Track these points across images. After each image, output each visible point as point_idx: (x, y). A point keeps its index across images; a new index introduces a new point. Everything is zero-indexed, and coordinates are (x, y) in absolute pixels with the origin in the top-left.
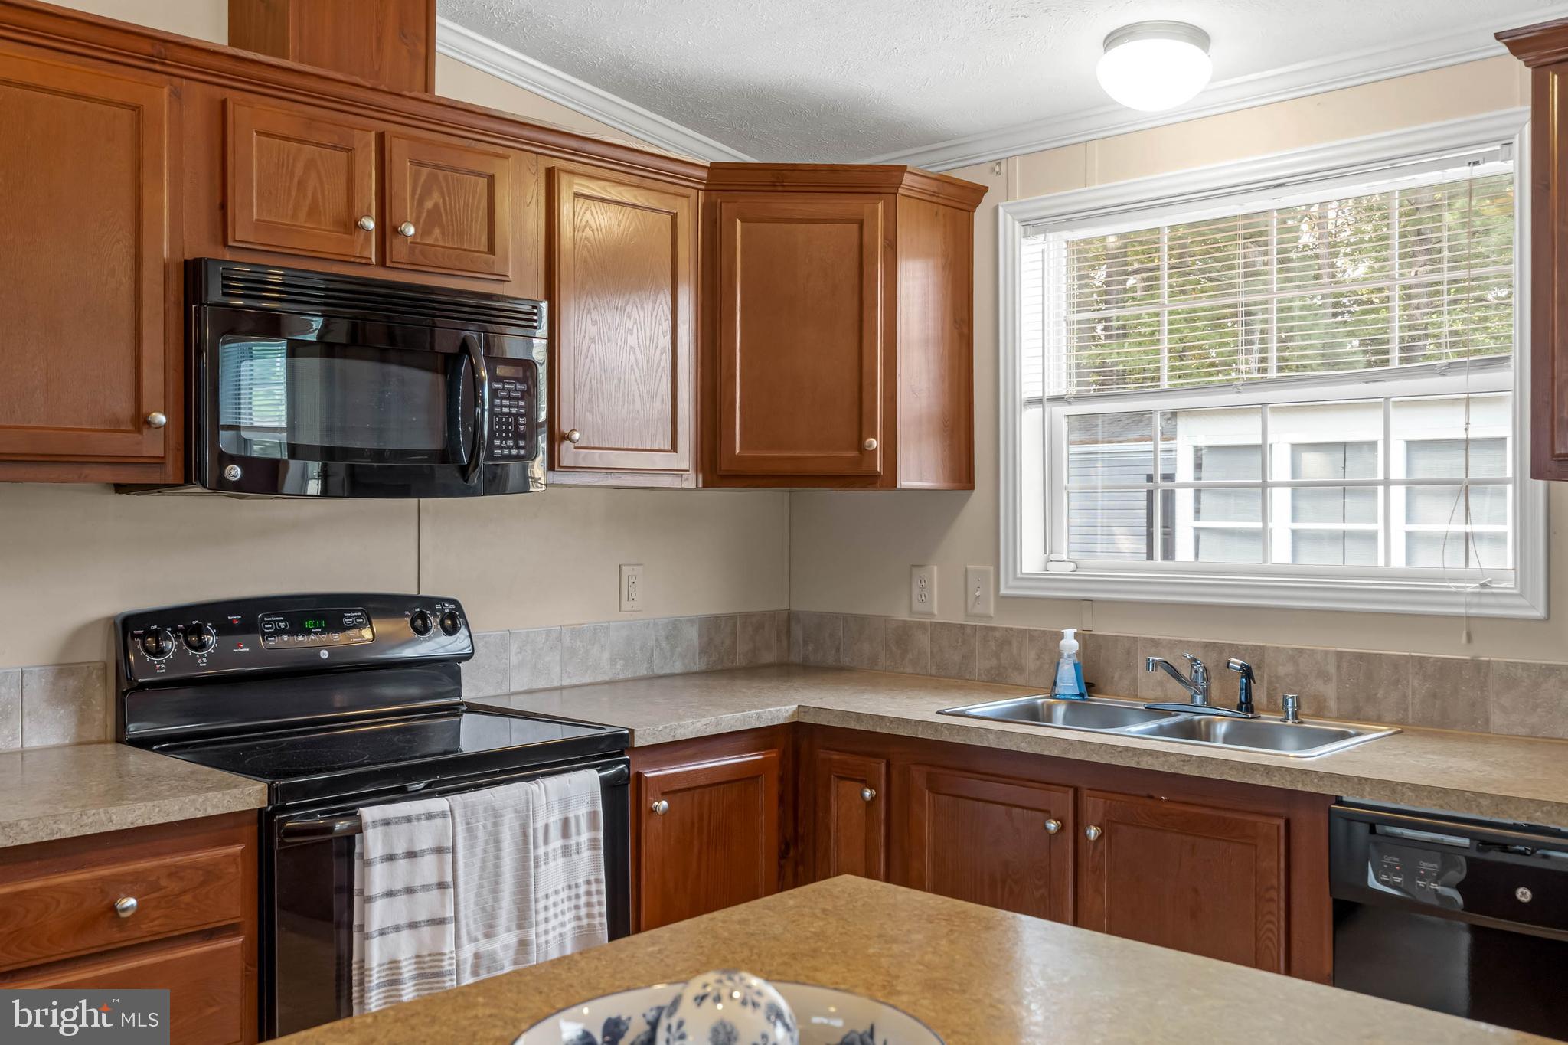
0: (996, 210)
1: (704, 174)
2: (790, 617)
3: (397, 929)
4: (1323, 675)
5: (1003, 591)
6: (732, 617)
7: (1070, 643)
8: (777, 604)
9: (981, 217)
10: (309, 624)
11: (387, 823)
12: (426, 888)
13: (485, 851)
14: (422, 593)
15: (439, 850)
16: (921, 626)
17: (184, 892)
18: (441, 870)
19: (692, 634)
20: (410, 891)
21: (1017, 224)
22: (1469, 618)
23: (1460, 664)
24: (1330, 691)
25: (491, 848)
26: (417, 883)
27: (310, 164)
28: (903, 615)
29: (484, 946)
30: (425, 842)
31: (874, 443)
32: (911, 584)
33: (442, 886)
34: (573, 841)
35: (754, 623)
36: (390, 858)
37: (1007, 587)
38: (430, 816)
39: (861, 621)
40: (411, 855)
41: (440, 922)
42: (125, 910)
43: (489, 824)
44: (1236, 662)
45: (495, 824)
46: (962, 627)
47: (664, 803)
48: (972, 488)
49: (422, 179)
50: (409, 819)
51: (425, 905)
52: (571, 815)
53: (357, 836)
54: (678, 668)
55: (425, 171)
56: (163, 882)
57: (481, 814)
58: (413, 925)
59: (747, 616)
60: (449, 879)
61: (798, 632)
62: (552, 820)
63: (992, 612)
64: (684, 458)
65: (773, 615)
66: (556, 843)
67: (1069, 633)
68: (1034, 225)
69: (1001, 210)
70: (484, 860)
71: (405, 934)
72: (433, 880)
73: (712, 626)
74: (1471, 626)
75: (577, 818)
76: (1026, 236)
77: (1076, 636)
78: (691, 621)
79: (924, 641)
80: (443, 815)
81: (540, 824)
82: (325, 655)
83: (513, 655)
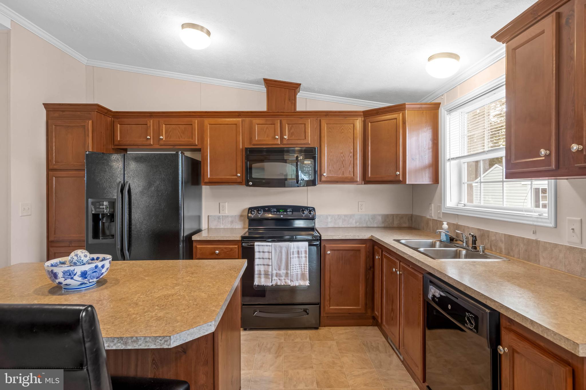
0: (441, 108)
1: (362, 113)
2: (412, 216)
3: (261, 265)
4: (501, 241)
6: (393, 215)
7: (445, 226)
8: (409, 212)
10: (281, 211)
11: (259, 245)
12: (266, 258)
13: (279, 254)
14: (308, 206)
15: (269, 252)
16: (431, 220)
17: (227, 252)
18: (269, 255)
19: (380, 218)
20: (263, 258)
21: (446, 112)
22: (535, 226)
23: (533, 240)
24: (503, 246)
25: (280, 254)
26: (264, 257)
27: (267, 128)
28: (428, 217)
29: (278, 272)
30: (266, 250)
32: (429, 209)
33: (269, 259)
34: (300, 255)
35: (401, 217)
36: (259, 252)
37: (444, 210)
38: (267, 246)
40: (263, 252)
41: (269, 265)
42: (217, 253)
43: (280, 249)
45: (281, 249)
46: (436, 220)
47: (330, 252)
48: (438, 183)
49: (290, 127)
50: (263, 246)
51: (266, 262)
52: (300, 250)
53: (254, 247)
54: (375, 226)
55: (290, 125)
56: (224, 250)
57: (278, 247)
58: (264, 265)
59: (397, 215)
60: (271, 258)
62: (294, 251)
63: (441, 217)
65: (407, 215)
66: (296, 255)
67: (445, 223)
68: (451, 110)
69: (443, 109)
70: (278, 256)
71: (262, 266)
72: (268, 257)
73: (386, 217)
75: (301, 251)
76: (448, 114)
77: (447, 224)
78: (379, 215)
79: (431, 223)
80: (270, 246)
81: (292, 251)
82: (282, 216)
83: (329, 219)
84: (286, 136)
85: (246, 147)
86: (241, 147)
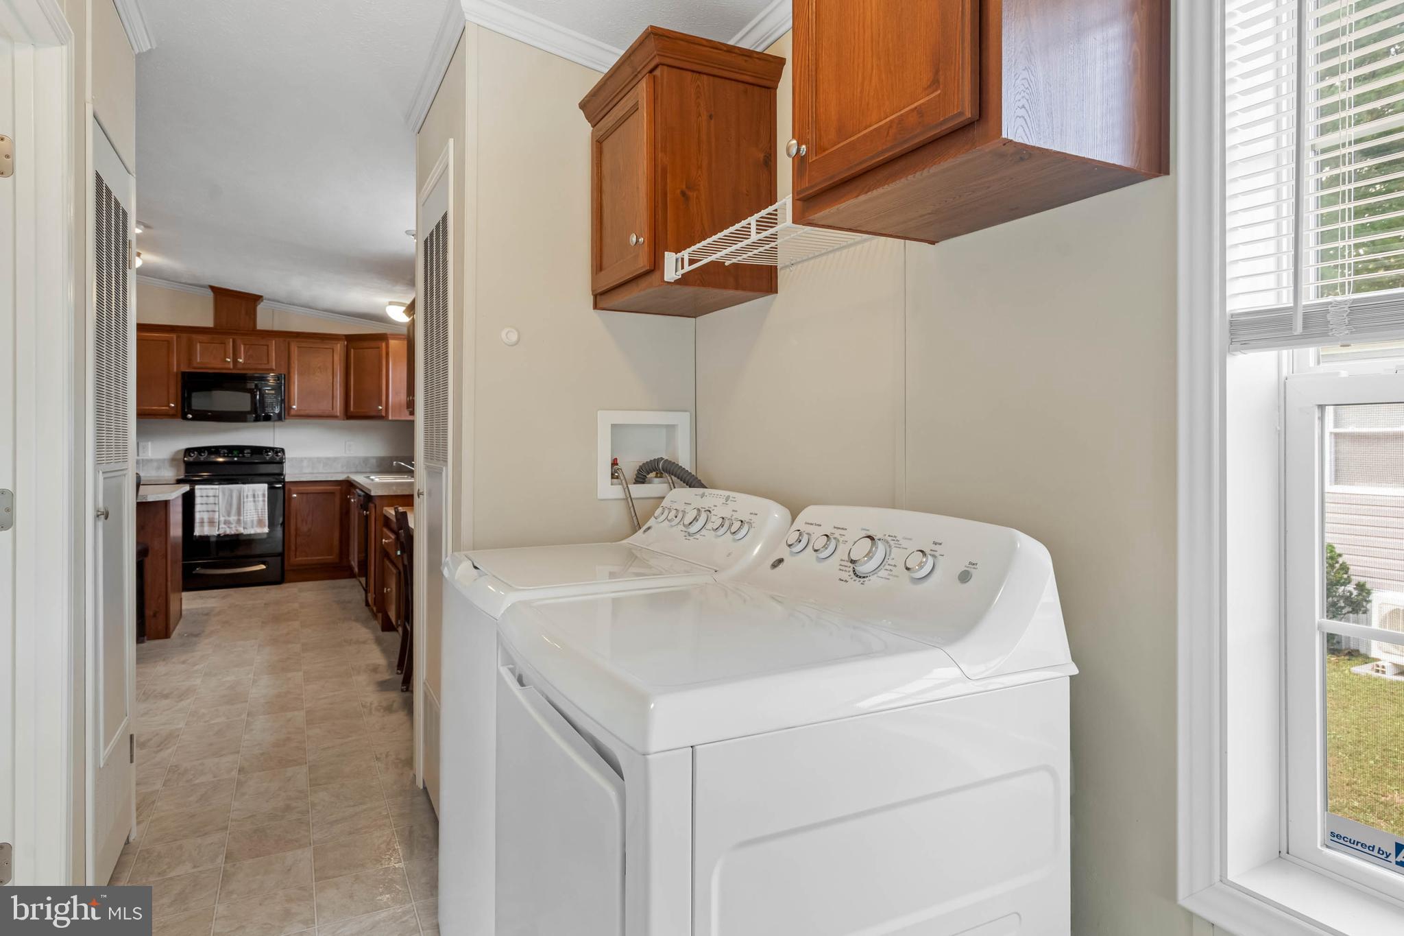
1: (342, 338)
3: (203, 511)
10: (235, 452)
11: (201, 489)
12: (210, 504)
13: (228, 498)
14: (275, 447)
15: (214, 496)
18: (215, 500)
19: (373, 460)
20: (207, 504)
25: (230, 497)
26: (208, 502)
27: (214, 348)
29: (227, 518)
33: (215, 504)
34: (257, 499)
36: (202, 496)
38: (212, 489)
40: (207, 496)
41: (214, 511)
43: (229, 492)
45: (231, 492)
49: (246, 348)
50: (206, 489)
51: (210, 507)
52: (256, 494)
55: (247, 346)
57: (227, 490)
58: (208, 511)
60: (217, 503)
62: (249, 494)
66: (251, 499)
70: (227, 500)
71: (206, 513)
72: (213, 502)
75: (258, 495)
80: (216, 489)
81: (245, 494)
82: (236, 459)
83: (305, 463)
84: (241, 358)
85: (183, 370)
86: (175, 370)
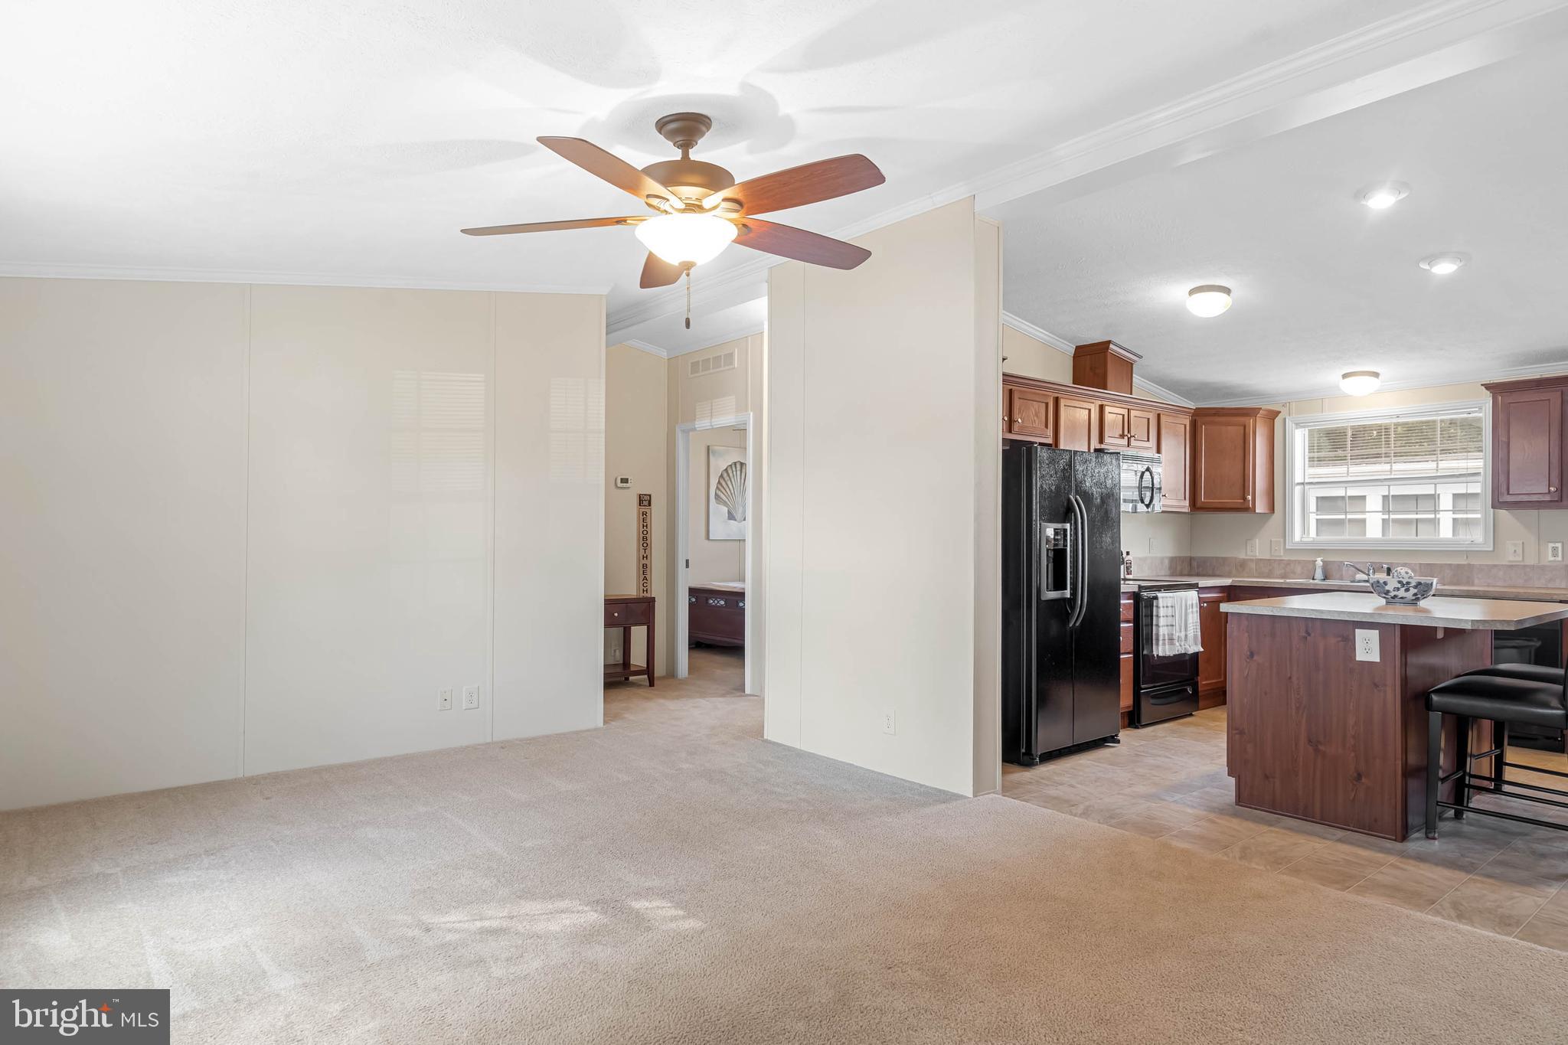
0: (1285, 419)
2: (1191, 559)
5: (1287, 547)
6: (1176, 557)
7: (1319, 562)
8: (1188, 554)
9: (1278, 421)
16: (1252, 560)
18: (1173, 611)
19: (1167, 562)
22: (1467, 551)
23: (1464, 565)
28: (1242, 556)
30: (1169, 605)
31: (1250, 497)
32: (1246, 546)
35: (1181, 559)
37: (1291, 546)
39: (1224, 559)
44: (1385, 566)
45: (1181, 602)
46: (1269, 560)
47: (1205, 605)
48: (1274, 512)
52: (1193, 603)
53: (1155, 601)
55: (1137, 419)
59: (1180, 557)
61: (1195, 564)
63: (1282, 554)
64: (1187, 503)
65: (1186, 557)
66: (1191, 610)
67: (1319, 560)
68: (1298, 425)
69: (1287, 420)
73: (1172, 560)
74: (1468, 553)
76: (1297, 428)
78: (1167, 557)
79: (1253, 566)
81: (1188, 604)
